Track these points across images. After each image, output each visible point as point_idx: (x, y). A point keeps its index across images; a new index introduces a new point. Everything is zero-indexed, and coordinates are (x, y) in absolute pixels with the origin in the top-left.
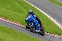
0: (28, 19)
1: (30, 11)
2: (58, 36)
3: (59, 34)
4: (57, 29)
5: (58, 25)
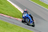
1: (25, 10)
4: (20, 14)
5: (20, 11)
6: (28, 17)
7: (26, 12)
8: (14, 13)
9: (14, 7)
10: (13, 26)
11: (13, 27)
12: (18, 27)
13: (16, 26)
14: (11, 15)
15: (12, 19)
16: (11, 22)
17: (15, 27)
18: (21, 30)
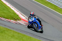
0: (32, 21)
2: (14, 21)
3: (15, 19)
5: (14, 10)
6: (36, 21)
7: (33, 15)
8: (5, 13)
9: (6, 5)
10: (4, 29)
11: (4, 31)
12: (10, 30)
13: (9, 30)
14: (2, 15)
15: (4, 21)
16: (1, 25)
17: (7, 31)
18: (15, 35)
